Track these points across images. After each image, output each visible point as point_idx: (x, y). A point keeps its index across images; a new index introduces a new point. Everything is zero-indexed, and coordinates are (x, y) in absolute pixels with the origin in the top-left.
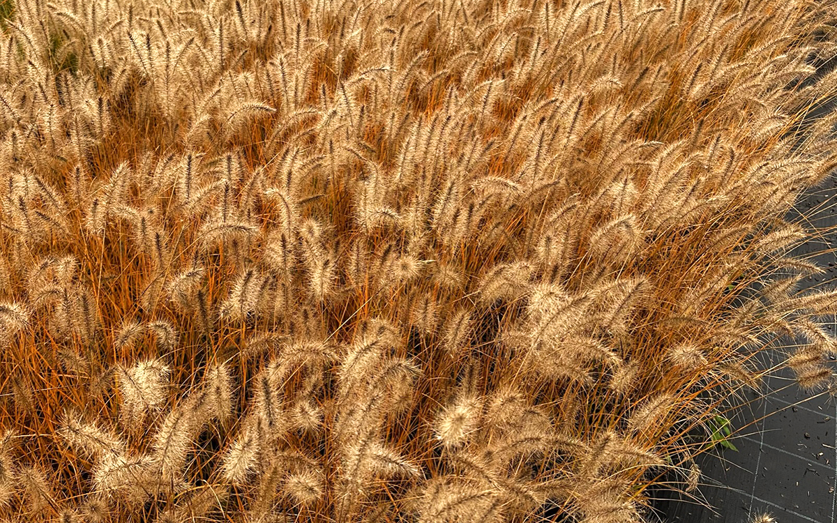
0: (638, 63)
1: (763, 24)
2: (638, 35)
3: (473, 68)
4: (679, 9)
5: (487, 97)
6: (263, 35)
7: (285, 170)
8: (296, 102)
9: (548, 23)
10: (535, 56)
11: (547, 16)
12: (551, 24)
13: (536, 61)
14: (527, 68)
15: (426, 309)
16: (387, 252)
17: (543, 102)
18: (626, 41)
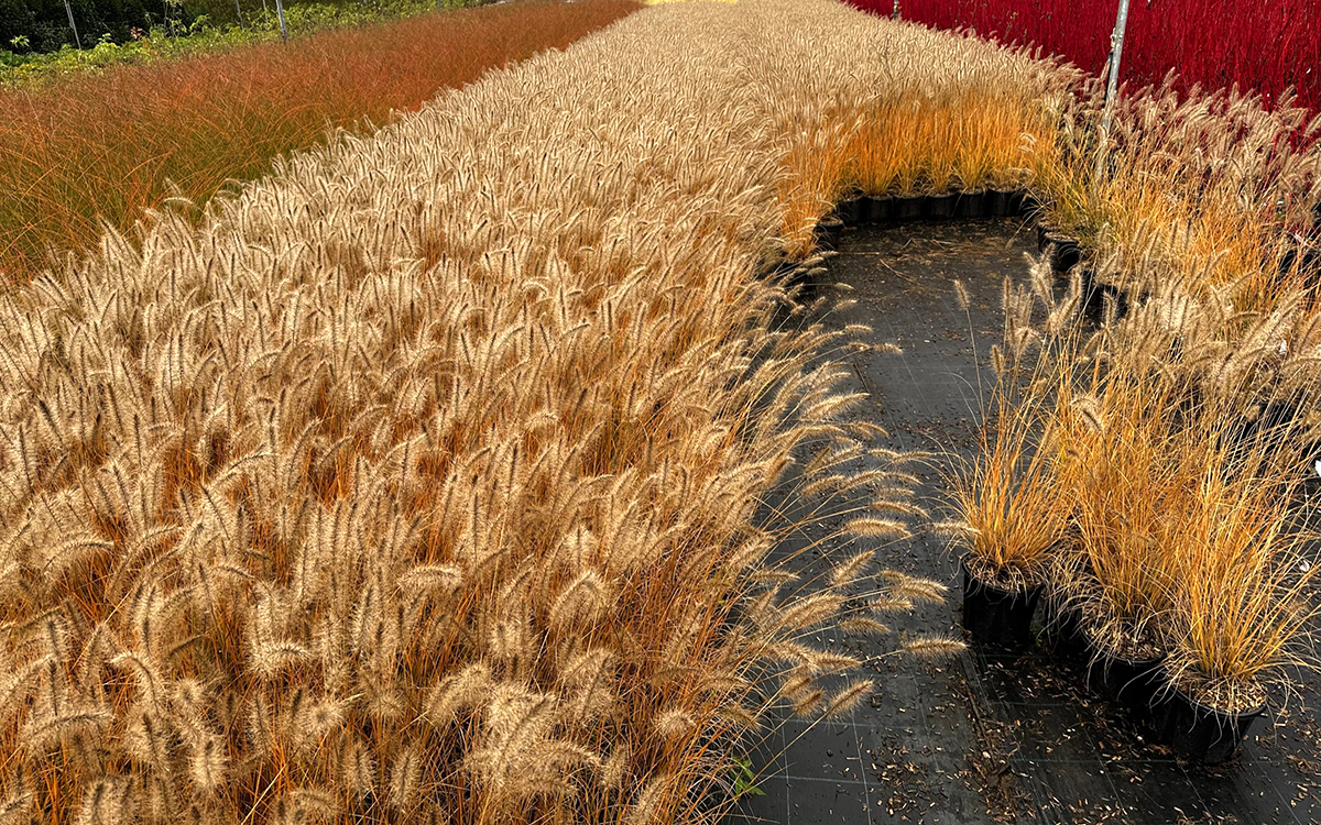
0: (576, 383)
1: (695, 320)
2: (570, 355)
3: (382, 428)
4: (607, 320)
5: (405, 460)
6: (89, 430)
7: (139, 620)
8: (146, 517)
9: (467, 355)
10: (457, 401)
11: (465, 347)
12: (472, 356)
13: (460, 404)
14: (451, 415)
15: (358, 763)
16: (298, 700)
17: (474, 455)
18: (559, 362)
